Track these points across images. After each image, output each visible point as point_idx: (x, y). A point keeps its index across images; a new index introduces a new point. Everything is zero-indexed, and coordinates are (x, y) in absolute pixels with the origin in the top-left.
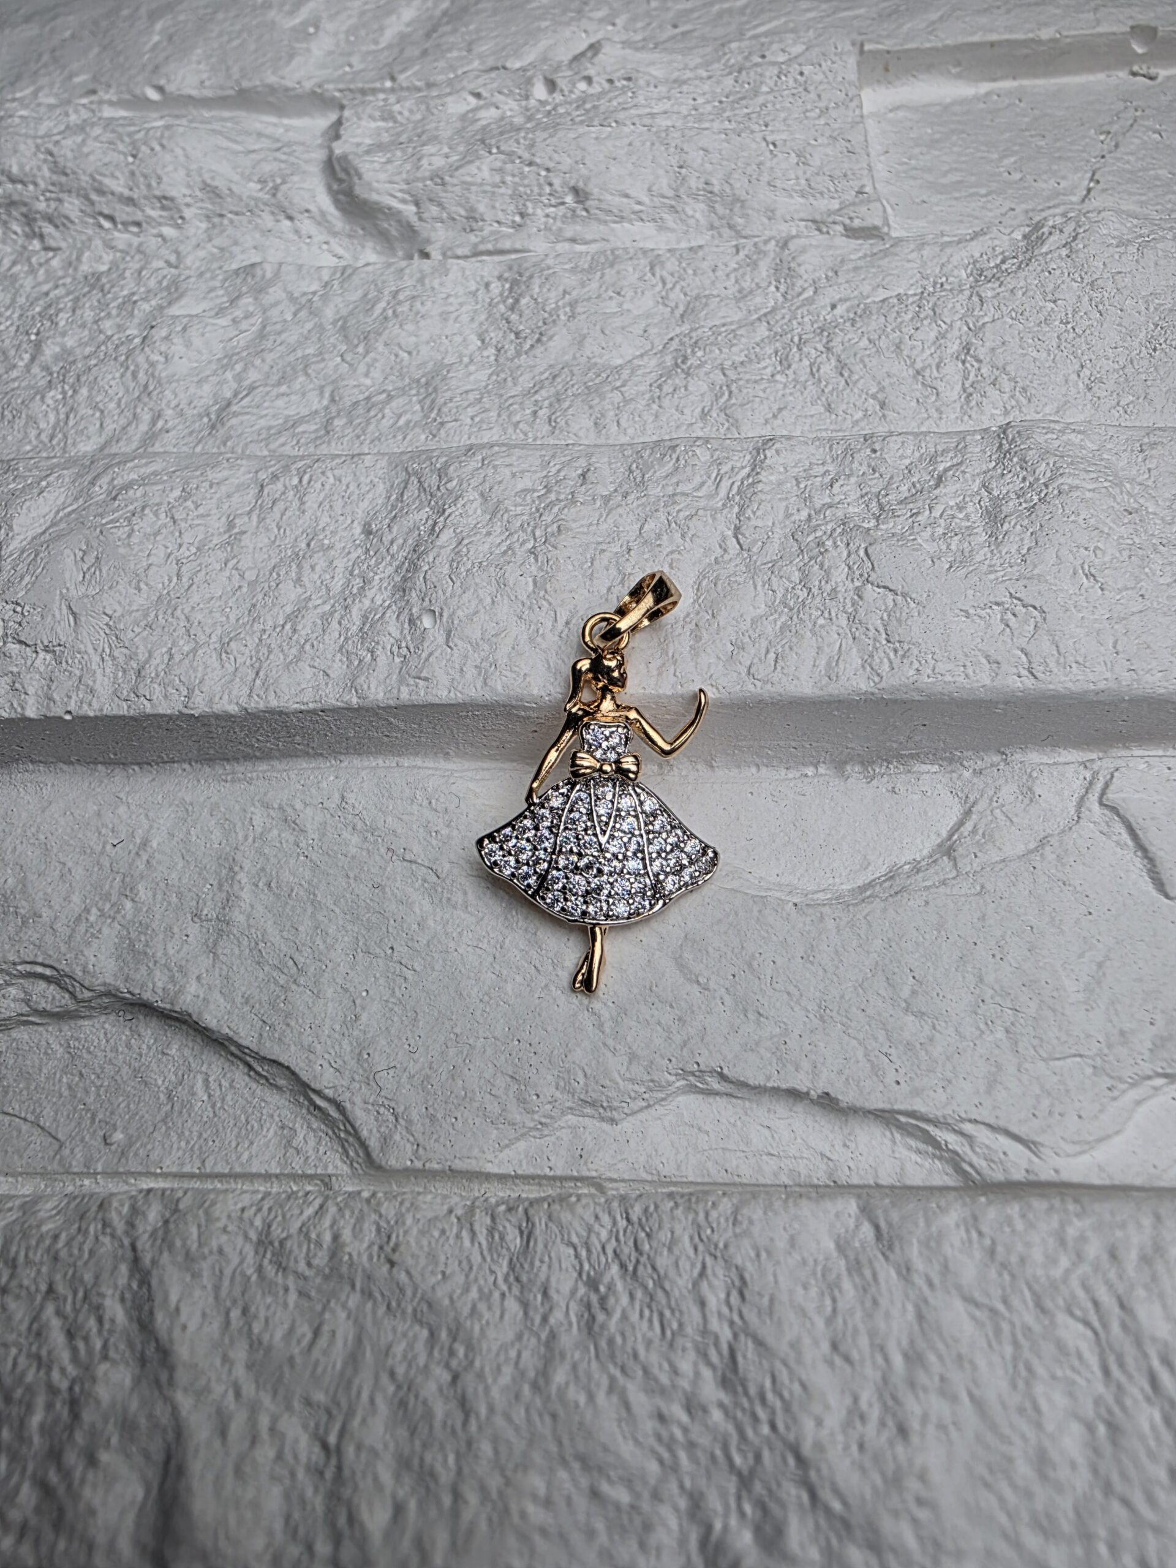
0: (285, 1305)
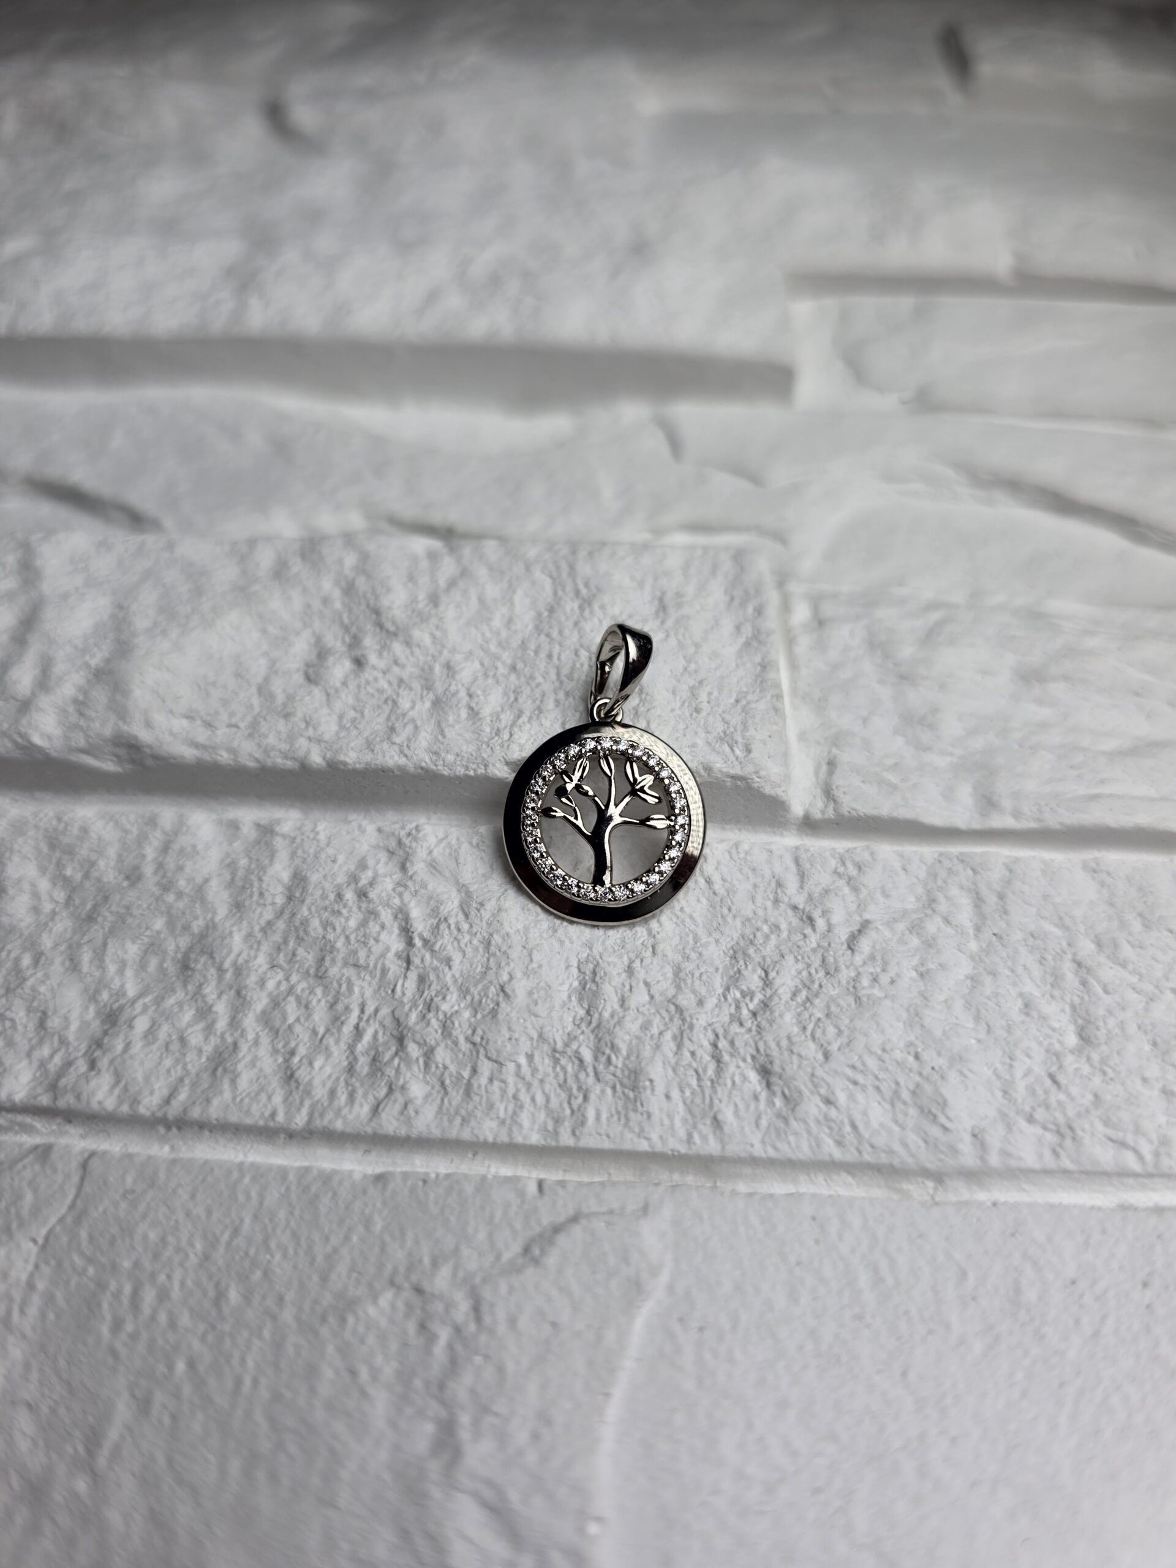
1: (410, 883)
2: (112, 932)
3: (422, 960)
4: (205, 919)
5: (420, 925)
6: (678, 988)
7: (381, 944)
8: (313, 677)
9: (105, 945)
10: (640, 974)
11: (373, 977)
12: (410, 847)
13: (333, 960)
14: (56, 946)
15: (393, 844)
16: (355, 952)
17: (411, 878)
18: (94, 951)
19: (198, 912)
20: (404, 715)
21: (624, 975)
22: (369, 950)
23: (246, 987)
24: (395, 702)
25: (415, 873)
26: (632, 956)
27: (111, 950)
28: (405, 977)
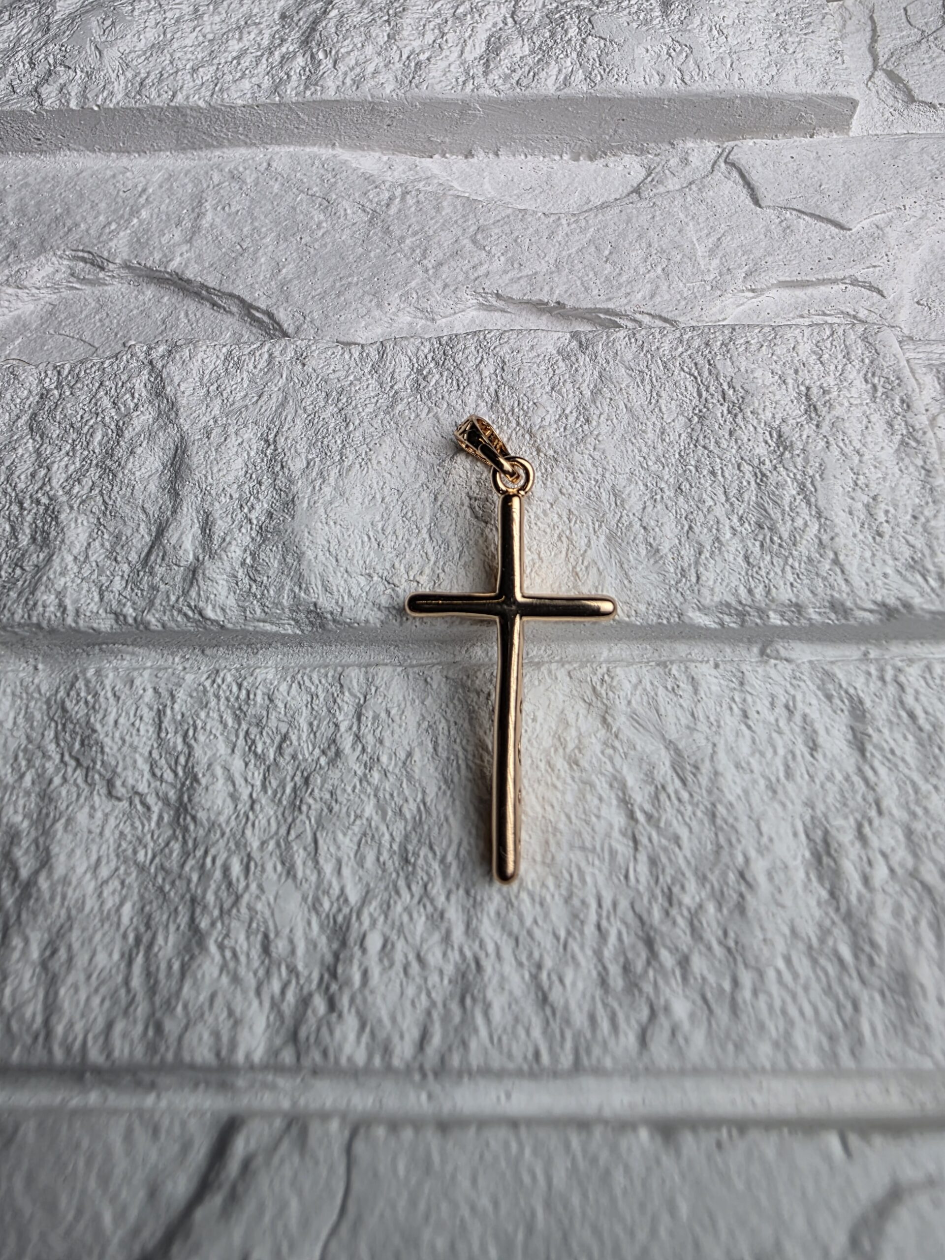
1: (617, 744)
3: (650, 840)
5: (640, 797)
6: (915, 855)
7: (603, 821)
10: (874, 841)
11: (602, 860)
16: (580, 834)
19: (407, 792)
21: (858, 845)
22: (593, 830)
25: (619, 729)
26: (858, 816)
28: (635, 859)
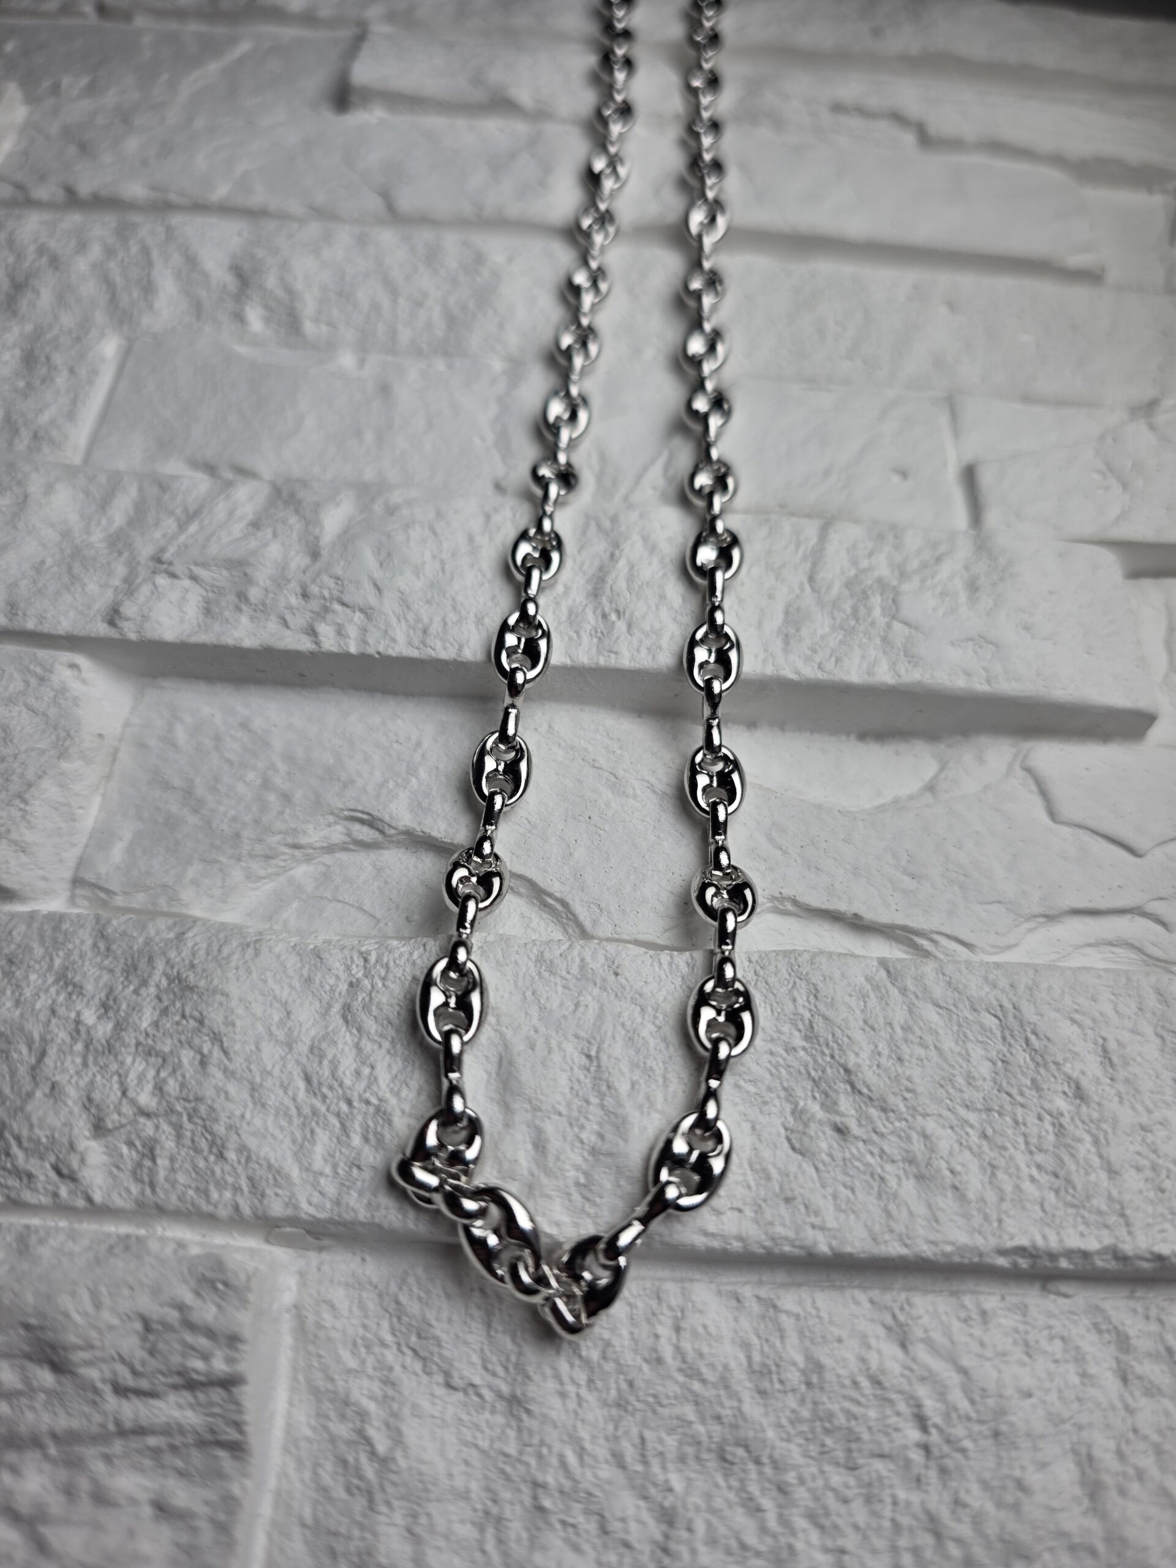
0: (557, 992)
2: (644, 1424)
3: (940, 1449)
4: (731, 1408)
5: (932, 1412)
7: (900, 1435)
8: (797, 1145)
9: (643, 1439)
11: (898, 1466)
12: (908, 1325)
13: (860, 1451)
14: (594, 1437)
15: (889, 1321)
16: (879, 1444)
17: (914, 1360)
18: (633, 1445)
19: (725, 1400)
20: (895, 1195)
21: (1116, 1461)
22: (891, 1441)
23: (785, 1482)
24: (882, 1179)
25: (917, 1353)
26: (1118, 1437)
27: (650, 1445)
28: (927, 1467)
